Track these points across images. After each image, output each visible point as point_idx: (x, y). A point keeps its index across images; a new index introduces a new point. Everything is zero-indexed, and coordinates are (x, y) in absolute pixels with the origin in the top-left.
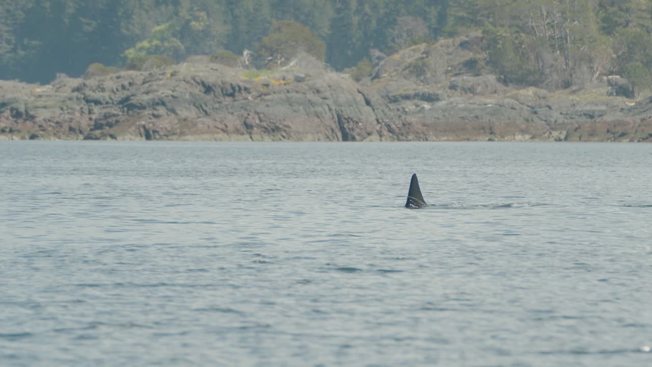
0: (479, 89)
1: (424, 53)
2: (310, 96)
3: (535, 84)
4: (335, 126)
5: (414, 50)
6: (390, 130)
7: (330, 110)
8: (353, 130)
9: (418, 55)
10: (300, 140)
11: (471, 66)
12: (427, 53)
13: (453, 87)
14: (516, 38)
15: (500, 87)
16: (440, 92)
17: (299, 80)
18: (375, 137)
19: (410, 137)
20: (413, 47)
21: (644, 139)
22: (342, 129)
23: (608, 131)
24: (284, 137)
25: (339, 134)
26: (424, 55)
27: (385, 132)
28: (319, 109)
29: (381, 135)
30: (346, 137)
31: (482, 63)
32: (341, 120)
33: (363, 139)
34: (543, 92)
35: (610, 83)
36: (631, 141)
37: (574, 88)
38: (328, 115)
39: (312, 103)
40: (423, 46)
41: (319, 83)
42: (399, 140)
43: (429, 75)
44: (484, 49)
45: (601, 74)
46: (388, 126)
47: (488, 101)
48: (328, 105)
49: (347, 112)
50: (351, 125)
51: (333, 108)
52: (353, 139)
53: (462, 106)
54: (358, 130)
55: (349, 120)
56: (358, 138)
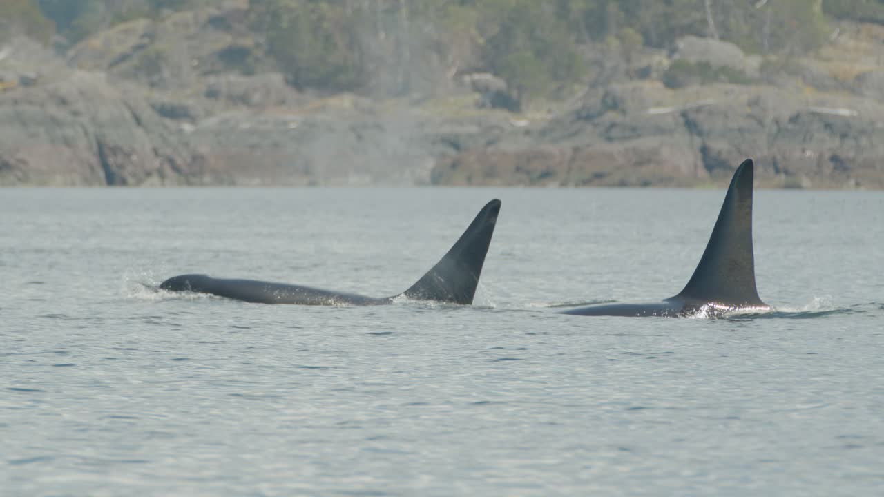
0: (256, 98)
1: (143, 36)
2: (53, 110)
3: (350, 87)
4: (94, 160)
5: (126, 32)
6: (176, 169)
7: (86, 133)
8: (121, 167)
9: (133, 41)
10: (42, 184)
11: (234, 57)
12: (151, 36)
13: (212, 94)
14: (313, 11)
15: (291, 94)
16: (190, 102)
17: (26, 82)
18: (155, 179)
19: (207, 179)
20: (122, 27)
21: (585, 183)
22: (105, 166)
23: (518, 169)
24: (19, 180)
25: (102, 174)
26: (146, 41)
27: (168, 170)
28: (69, 132)
29: (162, 175)
30: (112, 179)
31: (259, 53)
32: (102, 151)
33: (139, 182)
34: (366, 102)
35: (476, 87)
36: (564, 184)
37: (416, 96)
38: (82, 143)
39: (55, 122)
40: (141, 24)
41: (65, 88)
42: (189, 183)
43: (166, 74)
44: (255, 28)
45: (460, 73)
46: (171, 161)
47: (289, 117)
48: (83, 126)
49: (113, 137)
50: (120, 159)
51: (91, 129)
52: (124, 182)
53: (246, 125)
54: (130, 168)
55: (115, 150)
56: (131, 180)
